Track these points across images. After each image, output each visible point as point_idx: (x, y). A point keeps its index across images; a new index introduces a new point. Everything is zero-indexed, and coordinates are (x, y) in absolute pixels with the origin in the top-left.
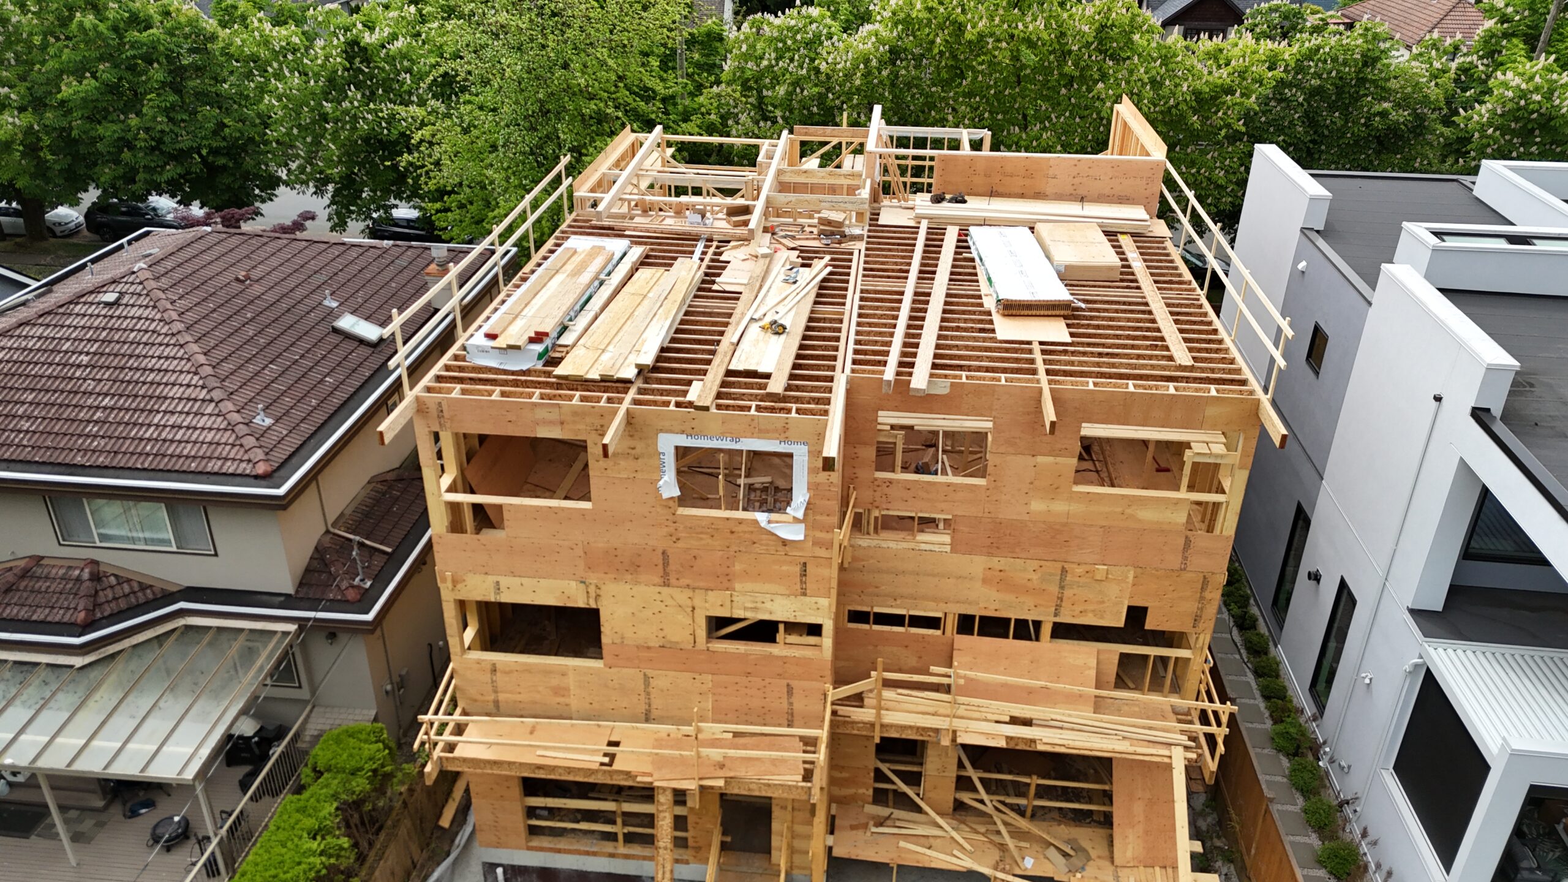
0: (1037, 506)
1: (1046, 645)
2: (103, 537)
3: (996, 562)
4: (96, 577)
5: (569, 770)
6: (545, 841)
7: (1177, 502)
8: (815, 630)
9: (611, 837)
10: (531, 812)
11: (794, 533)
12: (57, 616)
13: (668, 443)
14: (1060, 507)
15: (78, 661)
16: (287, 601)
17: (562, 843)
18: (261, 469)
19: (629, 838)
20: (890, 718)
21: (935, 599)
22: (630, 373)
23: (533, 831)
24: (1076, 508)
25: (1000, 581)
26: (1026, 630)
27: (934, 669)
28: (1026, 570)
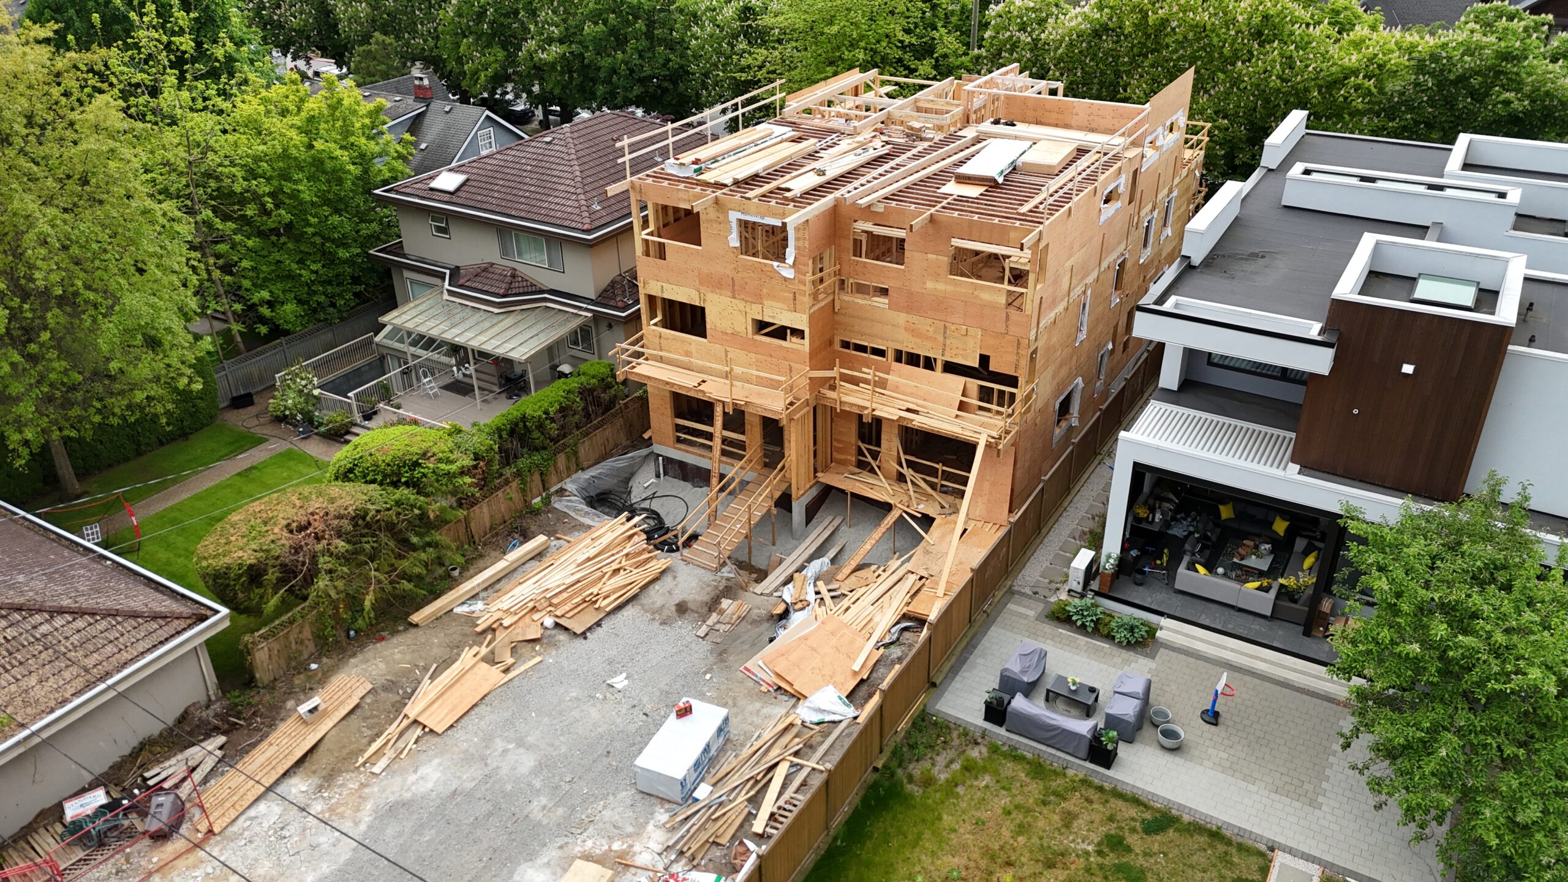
0: (930, 285)
1: (938, 375)
2: (520, 256)
3: (911, 318)
4: (513, 276)
6: (683, 446)
7: (1000, 290)
8: (799, 333)
10: (679, 428)
11: (789, 273)
12: (493, 290)
13: (734, 216)
14: (941, 286)
15: (496, 311)
16: (593, 301)
17: (690, 449)
18: (586, 227)
20: (845, 398)
21: (882, 338)
22: (729, 181)
23: (679, 440)
24: (949, 288)
25: (913, 331)
26: (929, 364)
27: (864, 370)
28: (924, 324)
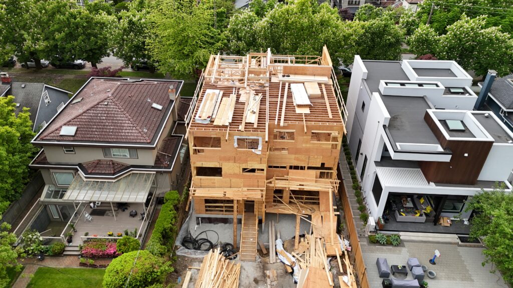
0: (304, 145)
1: (306, 171)
2: (114, 155)
3: (297, 156)
4: (113, 164)
5: (217, 197)
6: (209, 212)
7: (329, 144)
8: (263, 170)
9: (222, 211)
10: (206, 206)
11: (259, 153)
12: (107, 172)
13: (236, 138)
14: (308, 145)
15: (114, 181)
16: (153, 167)
17: (212, 212)
18: (149, 141)
19: (226, 211)
20: (277, 186)
21: (285, 163)
22: (228, 124)
23: (207, 210)
24: (311, 145)
25: (297, 159)
26: (302, 168)
27: (285, 176)
28: (302, 157)
